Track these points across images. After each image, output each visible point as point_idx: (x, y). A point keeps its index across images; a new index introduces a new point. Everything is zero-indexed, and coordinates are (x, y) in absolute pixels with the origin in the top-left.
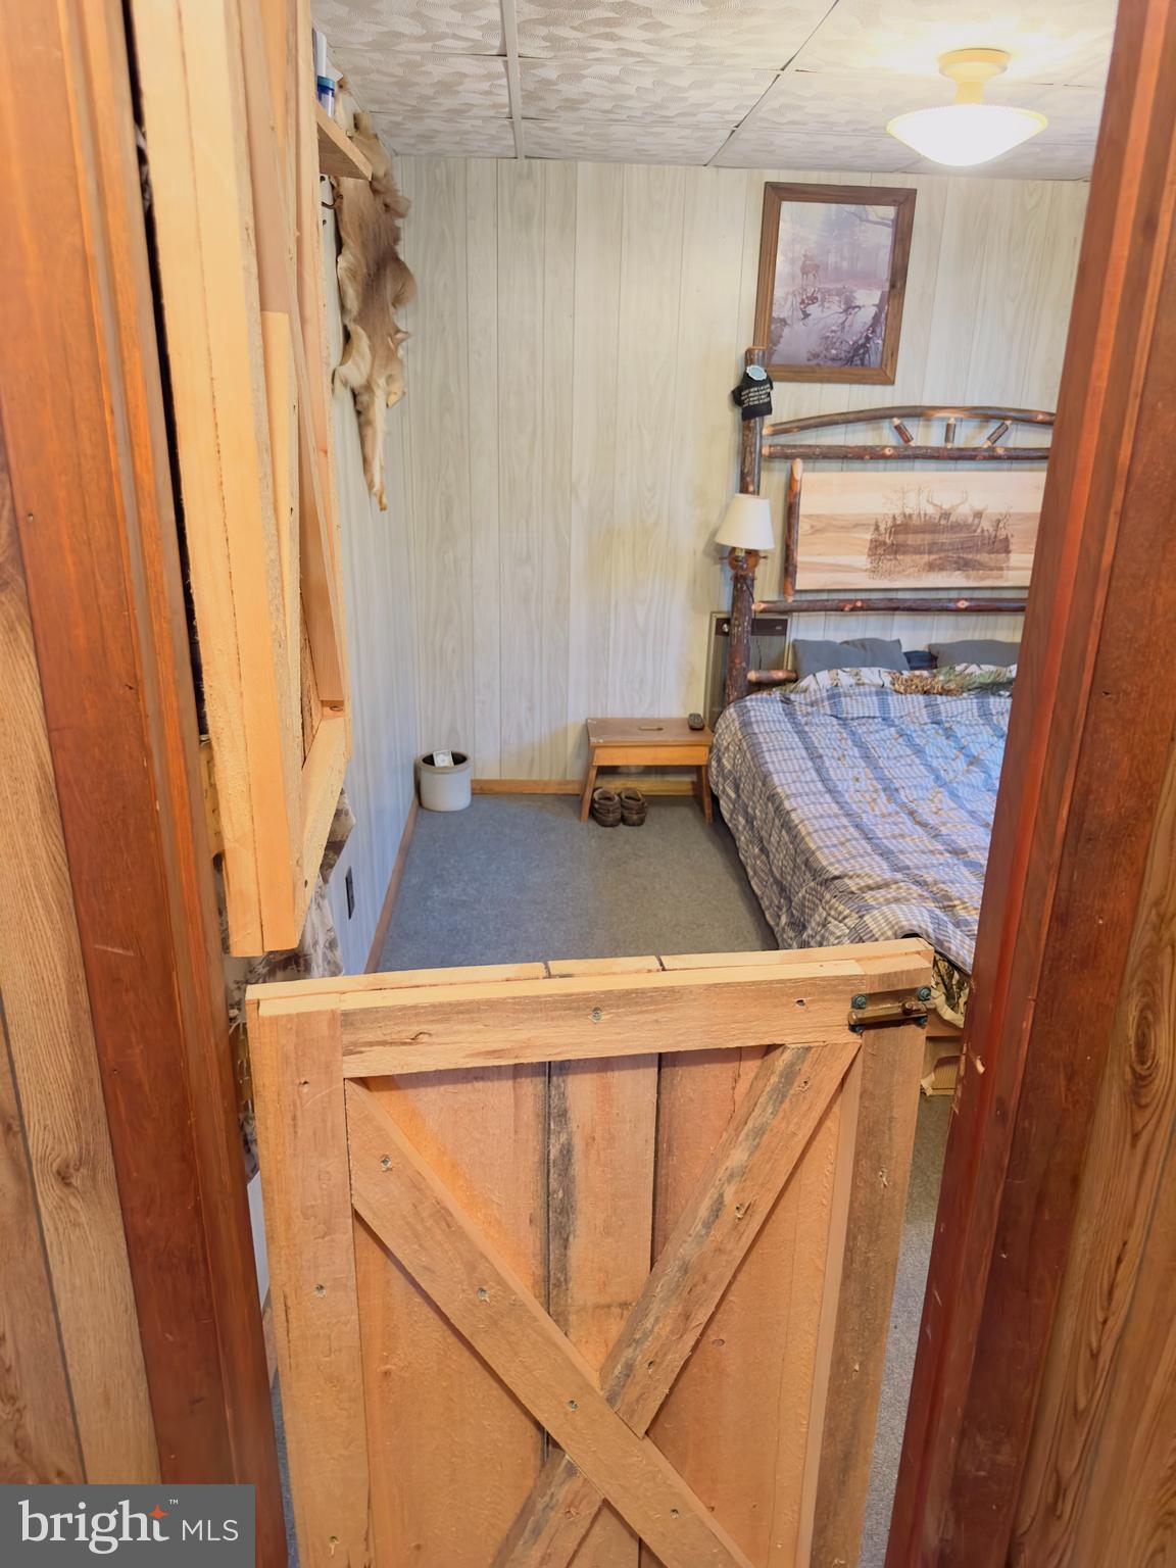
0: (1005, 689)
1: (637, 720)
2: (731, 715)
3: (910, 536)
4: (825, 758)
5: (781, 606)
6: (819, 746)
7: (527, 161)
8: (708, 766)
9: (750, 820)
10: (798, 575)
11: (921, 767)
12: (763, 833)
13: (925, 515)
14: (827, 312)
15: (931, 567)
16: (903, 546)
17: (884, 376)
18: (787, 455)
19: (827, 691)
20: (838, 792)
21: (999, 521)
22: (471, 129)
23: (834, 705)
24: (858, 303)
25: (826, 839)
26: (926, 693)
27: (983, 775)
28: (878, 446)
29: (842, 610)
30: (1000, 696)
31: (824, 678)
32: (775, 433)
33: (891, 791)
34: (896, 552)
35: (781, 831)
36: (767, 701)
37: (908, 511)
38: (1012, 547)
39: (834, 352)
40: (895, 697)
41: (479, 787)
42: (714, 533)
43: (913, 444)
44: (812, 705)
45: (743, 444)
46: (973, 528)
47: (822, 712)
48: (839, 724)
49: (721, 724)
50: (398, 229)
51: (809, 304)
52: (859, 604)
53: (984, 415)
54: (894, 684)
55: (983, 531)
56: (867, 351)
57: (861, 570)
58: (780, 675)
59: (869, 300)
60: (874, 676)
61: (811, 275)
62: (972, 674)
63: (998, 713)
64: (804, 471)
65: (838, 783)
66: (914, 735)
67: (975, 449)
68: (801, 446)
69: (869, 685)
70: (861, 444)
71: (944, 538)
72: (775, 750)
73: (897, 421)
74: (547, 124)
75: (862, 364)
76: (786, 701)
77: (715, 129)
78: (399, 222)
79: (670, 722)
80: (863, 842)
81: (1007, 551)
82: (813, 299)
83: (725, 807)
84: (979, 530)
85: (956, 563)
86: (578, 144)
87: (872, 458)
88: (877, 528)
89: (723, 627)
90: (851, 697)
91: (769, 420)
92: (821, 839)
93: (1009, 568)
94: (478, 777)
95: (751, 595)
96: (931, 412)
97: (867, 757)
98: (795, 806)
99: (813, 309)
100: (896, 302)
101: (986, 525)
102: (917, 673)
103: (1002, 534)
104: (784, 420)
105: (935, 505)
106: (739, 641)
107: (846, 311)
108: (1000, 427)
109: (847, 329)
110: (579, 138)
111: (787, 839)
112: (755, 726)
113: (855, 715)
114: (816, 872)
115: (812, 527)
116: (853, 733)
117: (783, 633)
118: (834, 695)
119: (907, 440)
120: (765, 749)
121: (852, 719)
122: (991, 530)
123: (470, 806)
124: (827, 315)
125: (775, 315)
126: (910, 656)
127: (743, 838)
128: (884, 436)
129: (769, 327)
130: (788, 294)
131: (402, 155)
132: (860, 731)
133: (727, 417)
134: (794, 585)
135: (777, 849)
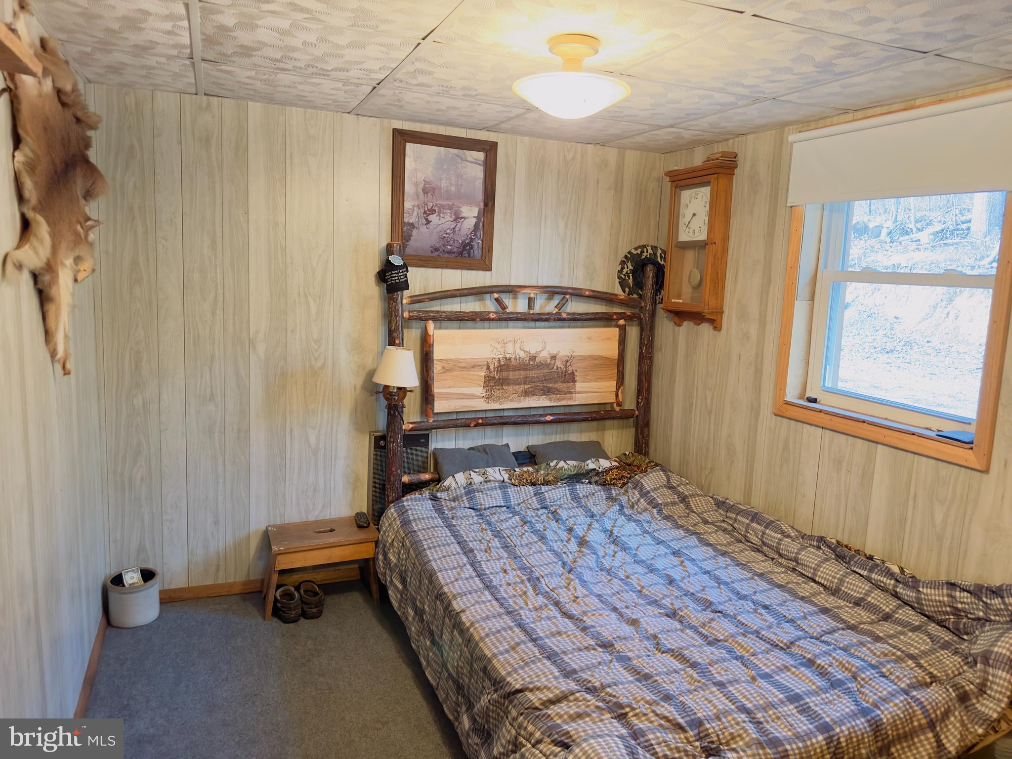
0: (585, 478)
1: (312, 522)
2: (392, 514)
3: (511, 373)
4: (475, 552)
5: (424, 425)
6: (467, 539)
7: (205, 98)
8: (374, 559)
9: (420, 613)
10: (436, 402)
11: (549, 553)
12: (434, 628)
13: (520, 358)
14: (443, 221)
15: (526, 393)
16: (507, 379)
17: (485, 264)
18: (422, 318)
19: (464, 488)
20: (495, 587)
21: (567, 361)
22: (156, 65)
23: (471, 499)
24: (463, 215)
25: (498, 644)
26: (533, 484)
27: (594, 556)
28: (485, 312)
29: (469, 426)
30: (583, 483)
31: (460, 477)
32: (412, 303)
33: (535, 581)
34: (502, 385)
35: (452, 632)
36: (420, 500)
37: (508, 356)
38: (577, 378)
39: (449, 247)
40: (513, 489)
41: (168, 596)
42: (371, 374)
43: (507, 310)
44: (454, 501)
45: (389, 310)
46: (551, 366)
47: (462, 505)
48: (477, 516)
49: (385, 522)
50: (90, 138)
51: (429, 214)
52: (480, 421)
53: (551, 292)
54: (511, 480)
55: (557, 368)
56: (472, 248)
57: (480, 397)
58: (426, 477)
59: (471, 213)
60: (496, 473)
61: (429, 195)
62: (562, 467)
63: (584, 496)
64: (435, 328)
65: (491, 577)
66: (533, 520)
67: (548, 314)
68: (431, 312)
69: (493, 481)
70: (472, 310)
71: (533, 373)
72: (434, 547)
73: (496, 295)
74: (223, 67)
75: (469, 256)
76: (434, 498)
77: (362, 85)
78: (90, 133)
79: (340, 521)
80: (530, 645)
81: (574, 381)
82: (432, 211)
83: (394, 597)
84: (555, 368)
85: (542, 390)
86: (249, 87)
87: (481, 320)
88: (488, 368)
89: (380, 443)
90: (482, 492)
91: (406, 293)
92: (494, 644)
93: (576, 393)
94: (166, 588)
95: (402, 419)
96: (518, 290)
97: (506, 547)
98: (463, 607)
99: (433, 218)
100: (489, 215)
101: (559, 364)
102: (525, 469)
103: (570, 370)
104: (417, 294)
105: (525, 351)
106: (395, 454)
107: (455, 220)
108: (562, 300)
109: (457, 232)
110: (249, 81)
111: (460, 641)
112: (414, 524)
113: (487, 506)
114: (498, 683)
115: (443, 368)
116: (490, 524)
117: (427, 444)
118: (470, 490)
119: (504, 308)
120: (426, 547)
121: (485, 509)
122: (563, 367)
123: (159, 618)
124: (441, 222)
125: (406, 220)
126: (516, 455)
127: (413, 629)
128: (488, 305)
129: (402, 229)
130: (414, 206)
131: (95, 83)
132: (493, 520)
133: (374, 291)
134: (433, 410)
135: (450, 648)
